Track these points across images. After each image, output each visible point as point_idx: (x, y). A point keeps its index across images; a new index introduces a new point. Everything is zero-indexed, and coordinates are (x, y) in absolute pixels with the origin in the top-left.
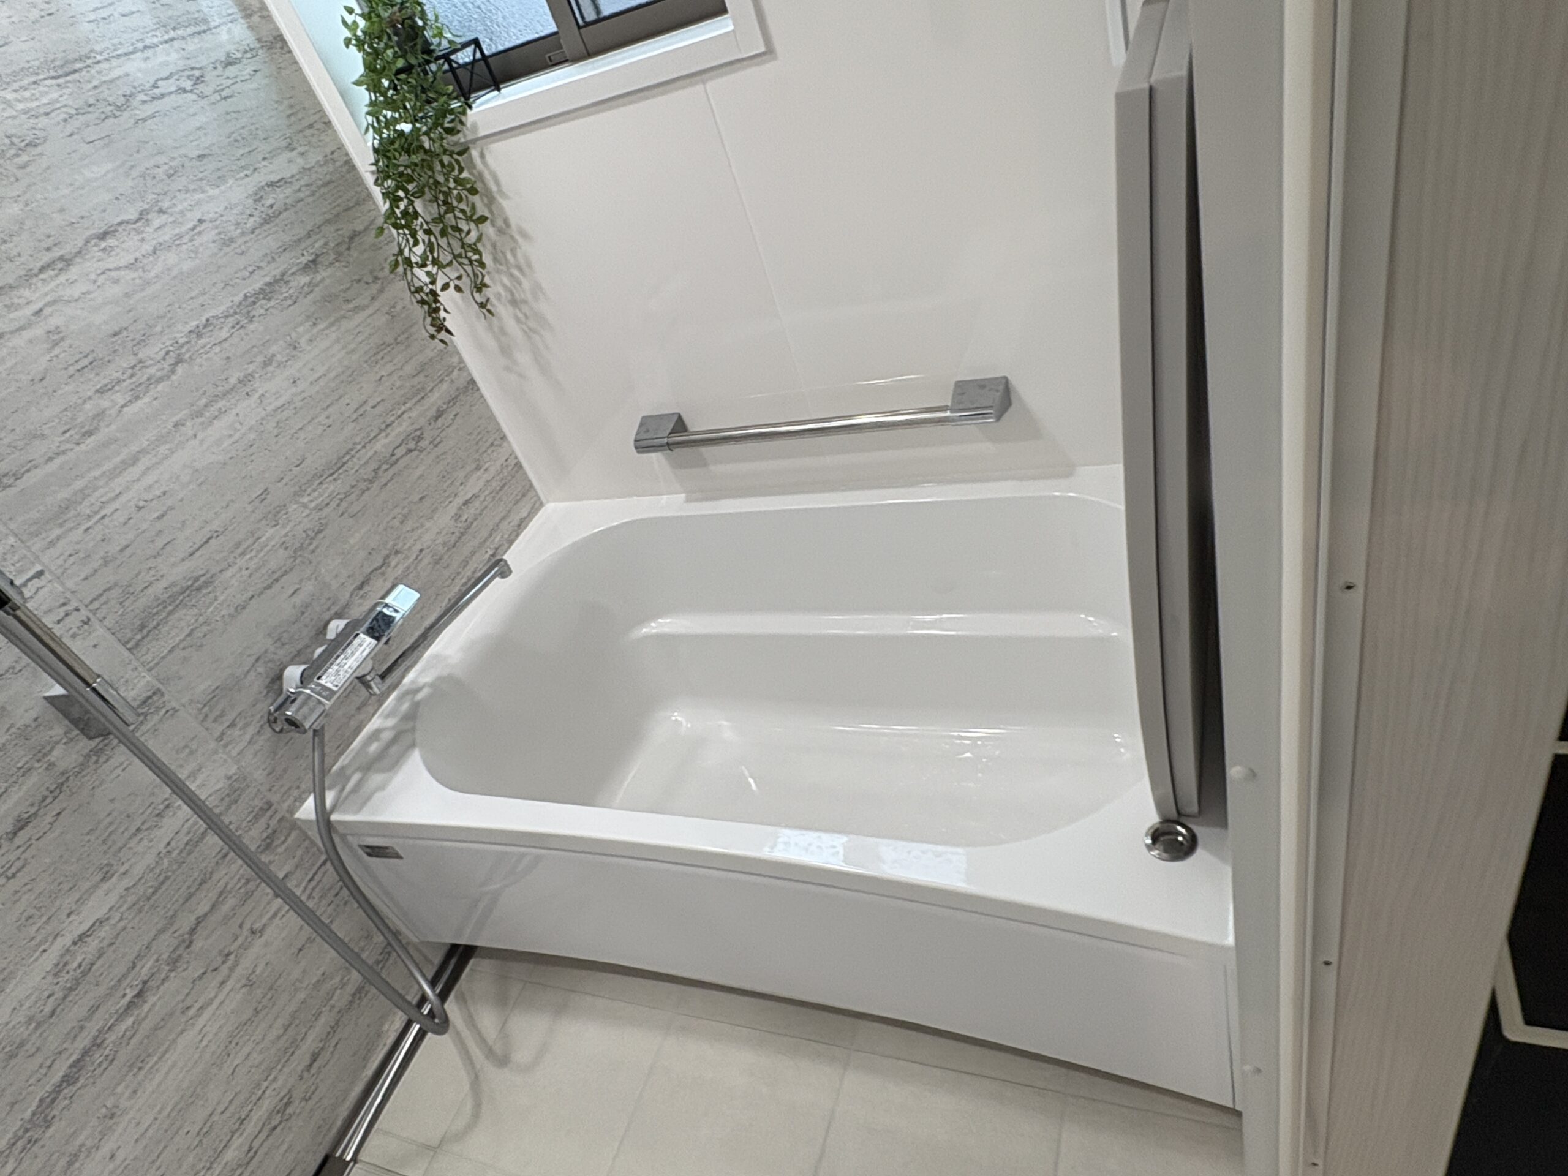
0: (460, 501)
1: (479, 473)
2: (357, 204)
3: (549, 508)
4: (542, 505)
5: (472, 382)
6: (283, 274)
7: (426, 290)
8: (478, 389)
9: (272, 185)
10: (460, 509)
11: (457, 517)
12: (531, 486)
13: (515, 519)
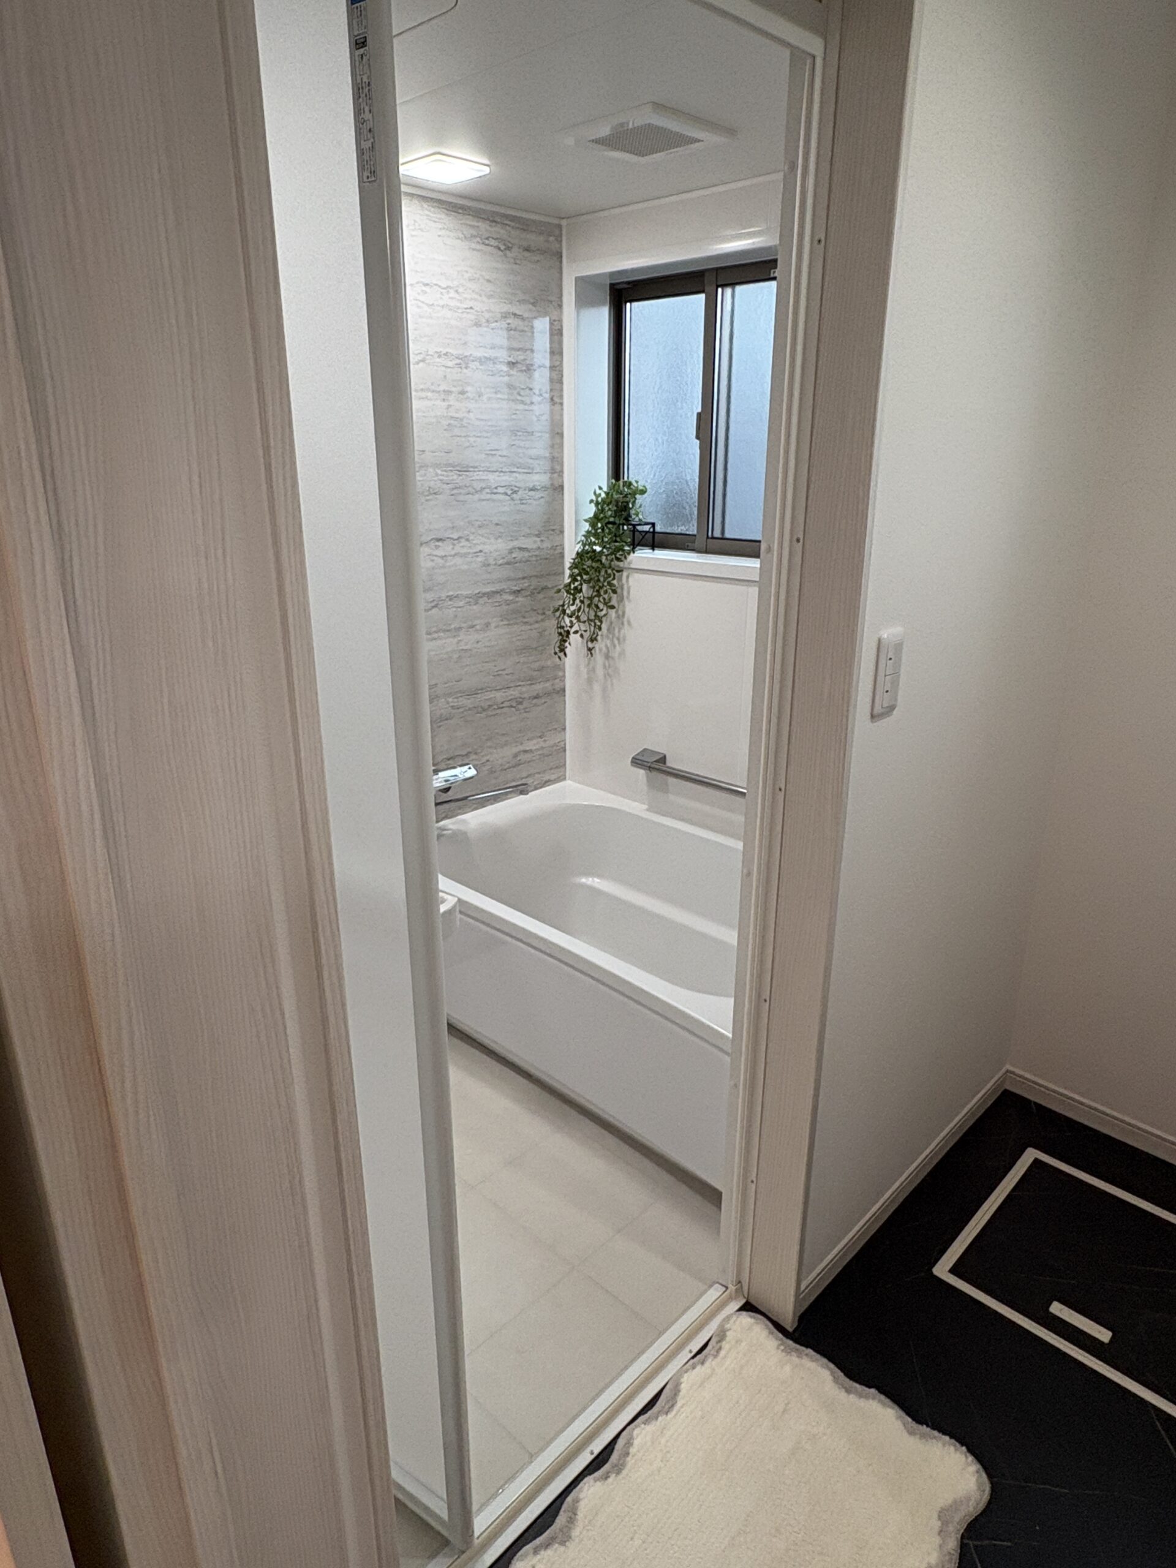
0: (521, 748)
1: (540, 739)
2: (555, 574)
3: (568, 783)
4: (565, 779)
5: (564, 690)
6: (501, 591)
7: (566, 629)
8: (565, 696)
9: (520, 549)
10: (519, 752)
11: (516, 756)
12: (565, 765)
13: (546, 778)
